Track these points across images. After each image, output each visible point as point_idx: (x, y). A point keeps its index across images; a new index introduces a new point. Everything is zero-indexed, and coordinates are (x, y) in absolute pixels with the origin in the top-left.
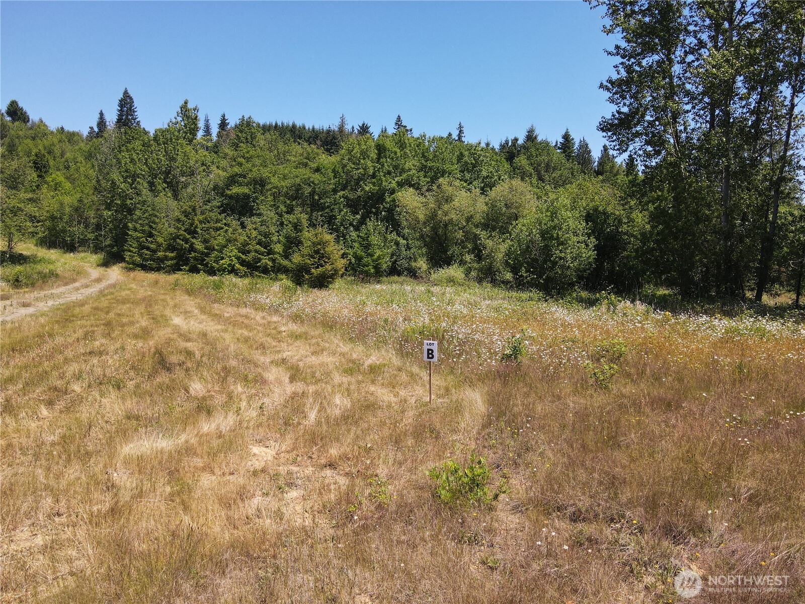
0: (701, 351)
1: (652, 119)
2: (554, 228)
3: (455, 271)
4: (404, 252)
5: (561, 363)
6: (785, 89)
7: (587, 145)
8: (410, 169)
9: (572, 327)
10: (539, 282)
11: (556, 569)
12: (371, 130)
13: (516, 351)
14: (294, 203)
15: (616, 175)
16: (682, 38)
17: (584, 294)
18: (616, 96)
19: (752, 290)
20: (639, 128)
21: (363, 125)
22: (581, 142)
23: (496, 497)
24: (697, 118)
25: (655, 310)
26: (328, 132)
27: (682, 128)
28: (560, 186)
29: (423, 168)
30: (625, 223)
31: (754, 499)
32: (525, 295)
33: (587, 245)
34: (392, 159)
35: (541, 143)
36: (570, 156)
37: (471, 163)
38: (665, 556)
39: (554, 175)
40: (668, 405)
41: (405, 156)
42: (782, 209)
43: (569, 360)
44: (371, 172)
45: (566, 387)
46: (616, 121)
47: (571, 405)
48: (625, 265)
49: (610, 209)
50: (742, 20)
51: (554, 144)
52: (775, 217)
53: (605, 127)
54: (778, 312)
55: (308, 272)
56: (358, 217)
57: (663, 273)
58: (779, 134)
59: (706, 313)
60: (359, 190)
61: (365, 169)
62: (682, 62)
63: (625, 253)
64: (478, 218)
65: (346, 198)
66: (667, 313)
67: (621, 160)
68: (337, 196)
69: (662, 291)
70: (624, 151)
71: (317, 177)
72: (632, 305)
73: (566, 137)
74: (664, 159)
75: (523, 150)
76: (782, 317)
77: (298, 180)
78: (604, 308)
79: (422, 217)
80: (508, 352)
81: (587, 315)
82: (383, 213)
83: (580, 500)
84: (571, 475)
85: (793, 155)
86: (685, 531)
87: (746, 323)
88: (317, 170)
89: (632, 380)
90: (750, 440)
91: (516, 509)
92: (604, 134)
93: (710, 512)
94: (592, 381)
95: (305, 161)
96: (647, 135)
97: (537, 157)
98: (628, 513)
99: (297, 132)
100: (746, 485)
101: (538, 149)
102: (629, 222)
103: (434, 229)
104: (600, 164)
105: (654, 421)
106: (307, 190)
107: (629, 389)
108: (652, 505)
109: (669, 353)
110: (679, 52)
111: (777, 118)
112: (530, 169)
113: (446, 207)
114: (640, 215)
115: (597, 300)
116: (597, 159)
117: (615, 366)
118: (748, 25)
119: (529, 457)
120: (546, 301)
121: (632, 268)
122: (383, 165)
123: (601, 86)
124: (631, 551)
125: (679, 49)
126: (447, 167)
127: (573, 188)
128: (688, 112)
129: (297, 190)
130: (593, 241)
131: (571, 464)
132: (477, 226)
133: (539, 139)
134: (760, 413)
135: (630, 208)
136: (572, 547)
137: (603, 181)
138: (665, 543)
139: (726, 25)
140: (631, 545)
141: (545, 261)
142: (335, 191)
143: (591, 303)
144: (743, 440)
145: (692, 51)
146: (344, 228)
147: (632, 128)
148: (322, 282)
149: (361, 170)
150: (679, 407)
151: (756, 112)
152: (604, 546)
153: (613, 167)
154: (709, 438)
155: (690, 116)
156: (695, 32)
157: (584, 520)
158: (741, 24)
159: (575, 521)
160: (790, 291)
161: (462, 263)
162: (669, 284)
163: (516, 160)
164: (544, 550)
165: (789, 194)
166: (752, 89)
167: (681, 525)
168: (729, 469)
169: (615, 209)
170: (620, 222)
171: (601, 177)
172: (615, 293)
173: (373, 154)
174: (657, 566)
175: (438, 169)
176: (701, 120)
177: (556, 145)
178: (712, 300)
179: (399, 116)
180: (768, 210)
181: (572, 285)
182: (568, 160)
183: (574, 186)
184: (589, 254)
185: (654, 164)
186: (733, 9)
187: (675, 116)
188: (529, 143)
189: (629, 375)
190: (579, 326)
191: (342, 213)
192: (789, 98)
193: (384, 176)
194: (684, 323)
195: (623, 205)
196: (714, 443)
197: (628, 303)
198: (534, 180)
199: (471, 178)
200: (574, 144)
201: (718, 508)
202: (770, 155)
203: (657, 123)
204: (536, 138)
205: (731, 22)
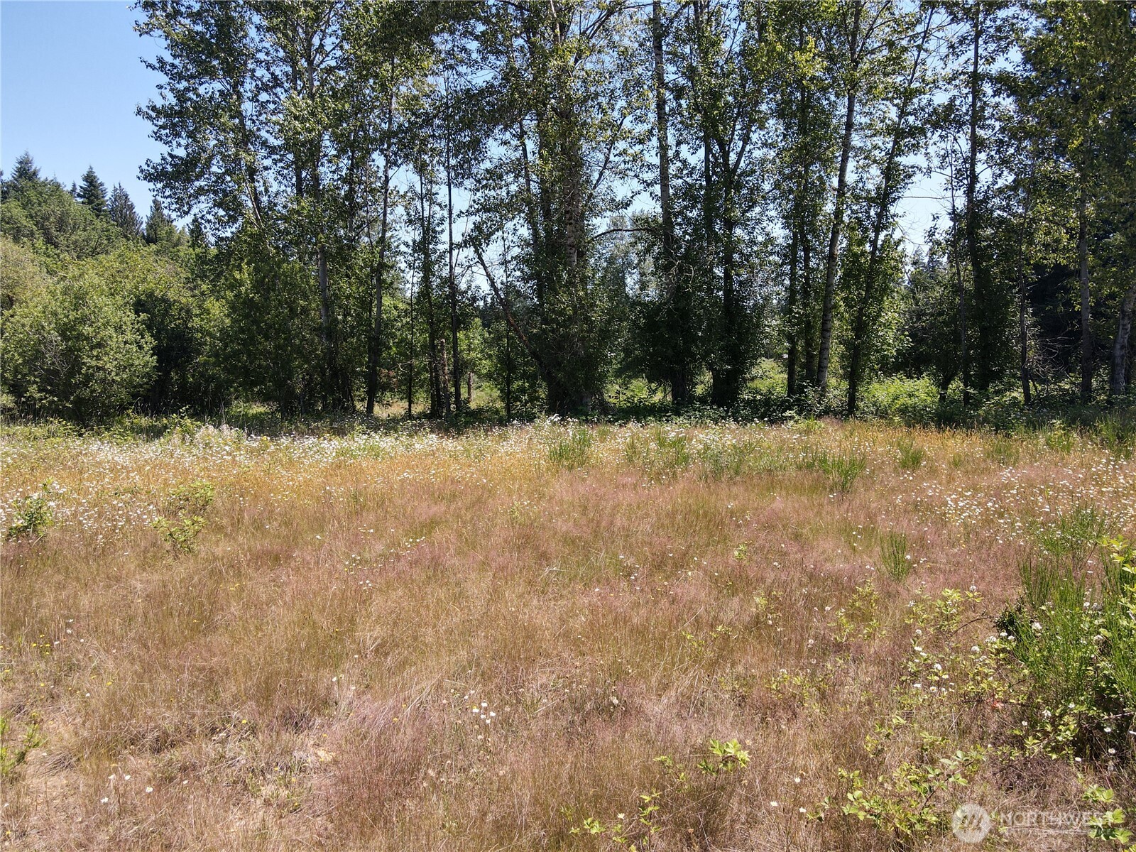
0: (308, 482)
1: (220, 171)
2: (83, 321)
5: (115, 526)
6: (378, 160)
7: (126, 196)
9: (128, 472)
10: (64, 406)
11: (135, 828)
13: (34, 520)
15: (176, 245)
16: (250, 66)
17: (144, 421)
18: (163, 132)
19: (363, 400)
20: (202, 183)
22: (115, 190)
23: (22, 757)
24: (280, 178)
25: (249, 435)
27: (262, 189)
28: (87, 256)
30: (197, 316)
31: (381, 650)
32: (39, 431)
33: (141, 348)
35: (44, 184)
36: (99, 210)
38: (287, 752)
39: (73, 238)
40: (275, 559)
42: (387, 301)
43: (128, 520)
45: (127, 558)
46: (169, 169)
47: (139, 586)
48: (202, 375)
49: (171, 295)
50: (322, 62)
51: (69, 188)
52: (379, 312)
53: (154, 175)
54: (391, 426)
57: (254, 384)
58: (374, 211)
59: (313, 433)
62: (254, 99)
63: (201, 359)
66: (265, 438)
67: (182, 224)
69: (257, 409)
70: (187, 213)
72: (216, 431)
73: (90, 179)
74: (242, 230)
75: (12, 193)
76: (396, 431)
78: (176, 438)
80: (19, 523)
81: (152, 450)
83: (164, 718)
84: (147, 686)
85: (392, 237)
86: (308, 712)
87: (358, 441)
89: (226, 535)
90: (371, 581)
91: (62, 764)
92: (151, 185)
93: (335, 679)
94: (168, 545)
96: (215, 193)
97: (40, 205)
98: (235, 714)
100: (370, 634)
101: (41, 193)
102: (202, 314)
104: (150, 226)
105: (259, 583)
107: (223, 548)
108: (265, 694)
109: (271, 491)
110: (249, 85)
111: (372, 191)
112: (30, 224)
114: (217, 304)
115: (166, 427)
116: (145, 220)
117: (200, 519)
118: (330, 70)
119: (73, 681)
120: (81, 435)
121: (212, 377)
123: (139, 112)
124: (243, 762)
125: (248, 80)
127: (109, 260)
128: (266, 168)
130: (149, 341)
131: (148, 670)
133: (42, 176)
134: (380, 547)
135: (203, 294)
136: (158, 788)
137: (158, 252)
138: (285, 736)
139: (303, 63)
140: (240, 752)
141: (71, 374)
143: (155, 433)
144: (365, 583)
145: (266, 88)
147: (193, 181)
150: (289, 557)
151: (347, 180)
152: (204, 770)
153: (171, 232)
154: (327, 589)
155: (270, 176)
156: (267, 63)
157: (173, 745)
158: (322, 66)
159: (159, 751)
160: (402, 399)
162: (265, 398)
164: (115, 808)
165: (392, 283)
166: (342, 152)
167: (301, 705)
168: (352, 621)
169: (180, 295)
170: (188, 311)
171: (153, 247)
172: (191, 416)
174: (278, 768)
176: (285, 182)
177: (74, 190)
178: (319, 417)
180: (371, 302)
181: (123, 408)
182: (98, 216)
183: (111, 257)
184: (145, 360)
185: (229, 235)
186: (310, 45)
187: (252, 172)
188: (23, 182)
189: (220, 529)
190: (140, 469)
192: (382, 169)
194: (287, 448)
195: (191, 289)
196: (334, 594)
197: (211, 428)
198: (40, 243)
200: (104, 192)
201: (343, 671)
202: (368, 235)
203: (228, 178)
204: (35, 174)
205: (310, 62)
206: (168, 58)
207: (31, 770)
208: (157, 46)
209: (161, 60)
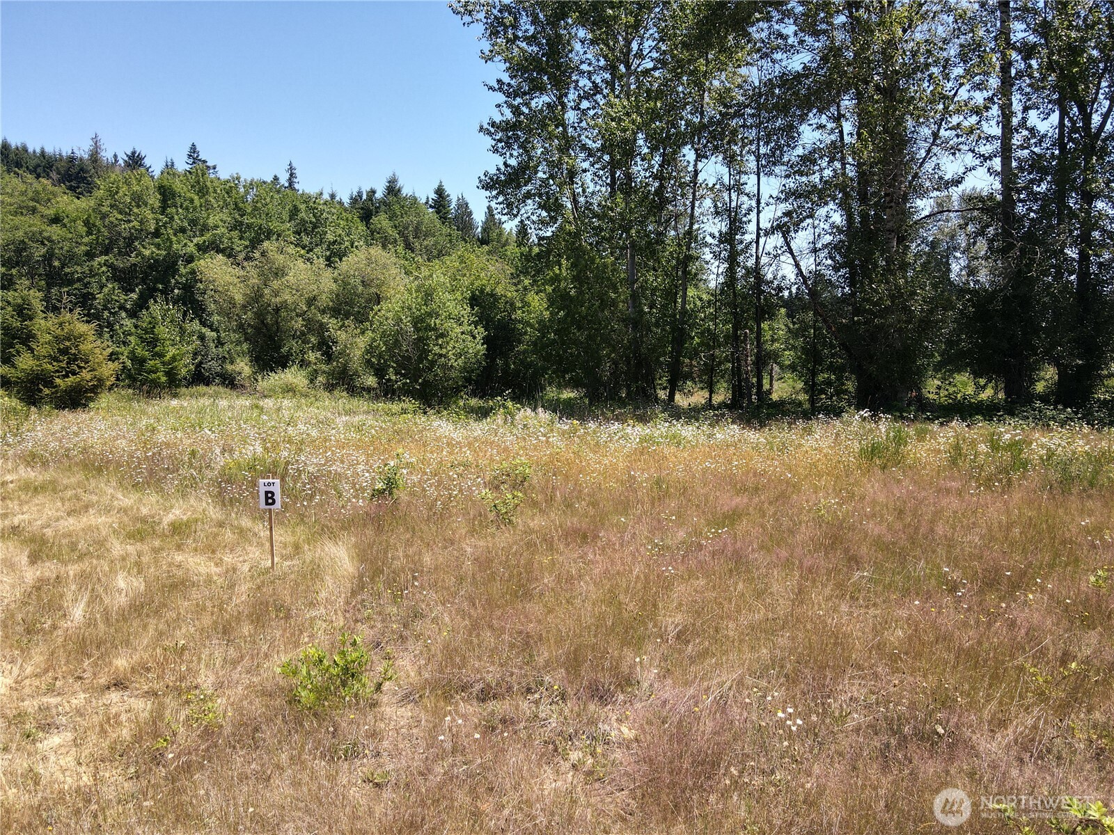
0: (614, 467)
1: (544, 176)
2: (430, 315)
3: (293, 376)
4: (214, 350)
5: (450, 494)
6: (688, 153)
7: (467, 204)
8: (216, 227)
9: (461, 448)
10: (414, 388)
11: (465, 767)
12: (147, 162)
13: (391, 484)
14: (14, 271)
15: (504, 245)
16: (574, 78)
17: (474, 402)
18: (500, 145)
19: (665, 388)
20: (529, 187)
21: (134, 153)
22: (459, 200)
23: (379, 687)
24: (596, 179)
25: (560, 418)
26: (71, 159)
27: (580, 190)
28: (434, 257)
29: (237, 226)
30: (519, 308)
31: (682, 636)
32: (395, 407)
33: (474, 338)
34: (187, 209)
35: (405, 199)
36: (445, 218)
37: (311, 222)
38: (593, 722)
39: (425, 243)
40: (583, 537)
41: (208, 206)
42: (691, 292)
43: (461, 491)
44: (152, 228)
45: (459, 525)
46: (503, 178)
47: (469, 550)
48: (522, 362)
49: (499, 290)
50: (639, 65)
51: (424, 201)
52: (684, 302)
53: (490, 184)
54: (692, 414)
55: (49, 383)
56: (134, 296)
57: (566, 371)
58: (682, 205)
59: (617, 420)
60: (133, 255)
61: (141, 222)
62: (577, 108)
63: (522, 347)
64: (324, 300)
65: (111, 266)
66: (575, 422)
67: (510, 226)
68: (95, 264)
69: (567, 394)
70: (516, 216)
71: (55, 231)
72: (533, 414)
73: (440, 192)
74: (561, 228)
75: (383, 207)
76: (697, 420)
77: (20, 234)
78: (500, 421)
79: (239, 298)
80: (380, 486)
81: (479, 429)
82: (176, 291)
83: (488, 672)
84: (475, 641)
85: (699, 229)
86: (612, 688)
87: (660, 428)
88: (56, 220)
89: (541, 510)
90: (674, 568)
91: (406, 699)
92: (488, 194)
93: (638, 660)
94: (492, 516)
95: (32, 204)
96: (540, 196)
97: (402, 217)
98: (547, 678)
99: (12, 156)
100: (673, 621)
101: (403, 207)
102: (523, 307)
103: (260, 315)
104: (484, 230)
105: (568, 558)
106: (39, 252)
107: (537, 522)
108: (573, 663)
109: (580, 472)
110: (572, 95)
111: (682, 185)
112: (393, 233)
113: (275, 284)
114: (537, 298)
115: (492, 409)
116: (480, 224)
117: (520, 494)
118: (647, 72)
119: (418, 626)
120: (425, 413)
121: (530, 365)
122: (172, 218)
123: (481, 129)
124: (554, 725)
125: (572, 91)
126: (274, 225)
127: (452, 261)
128: (585, 171)
129: (19, 251)
130: (480, 332)
131: (475, 627)
132: (323, 312)
133: (404, 192)
134: (681, 534)
135: (525, 289)
136: (484, 734)
137: (489, 253)
138: (592, 707)
139: (622, 68)
140: (553, 717)
141: (420, 360)
142: (90, 255)
143: (483, 413)
144: (667, 569)
145: (587, 96)
146: (111, 313)
147: (521, 187)
148: (75, 399)
149: (135, 223)
150: (596, 537)
151: (658, 177)
152: (522, 725)
153: (500, 234)
154: (631, 571)
155: (588, 177)
156: (589, 72)
157: (495, 697)
158: (639, 70)
159: (483, 700)
160: (702, 389)
161: (304, 364)
162: (575, 384)
163: (374, 220)
164: (448, 746)
165: (696, 274)
166: (654, 149)
167: (606, 679)
168: (655, 605)
169: (506, 290)
170: (512, 304)
171: (486, 248)
172: (513, 399)
173: (154, 200)
174: (584, 737)
175: (260, 228)
176: (600, 182)
177: (427, 203)
178: (622, 403)
179: (193, 145)
180: (676, 294)
181: (457, 391)
182: (443, 223)
183: (454, 257)
184: (477, 348)
185: (549, 234)
186: (630, 50)
187: (572, 174)
188: (391, 198)
189: (535, 504)
190: (470, 445)
191: (106, 290)
192: (692, 163)
193: (175, 235)
194: (594, 432)
195: (516, 285)
196: (638, 577)
197: (529, 410)
198: (400, 249)
199: (311, 243)
200: (450, 202)
201: (645, 653)
202: (675, 229)
203: (551, 182)
204: (399, 190)
205: (628, 67)
206: (506, 78)
207: (385, 699)
208: (498, 70)
209: (499, 81)
